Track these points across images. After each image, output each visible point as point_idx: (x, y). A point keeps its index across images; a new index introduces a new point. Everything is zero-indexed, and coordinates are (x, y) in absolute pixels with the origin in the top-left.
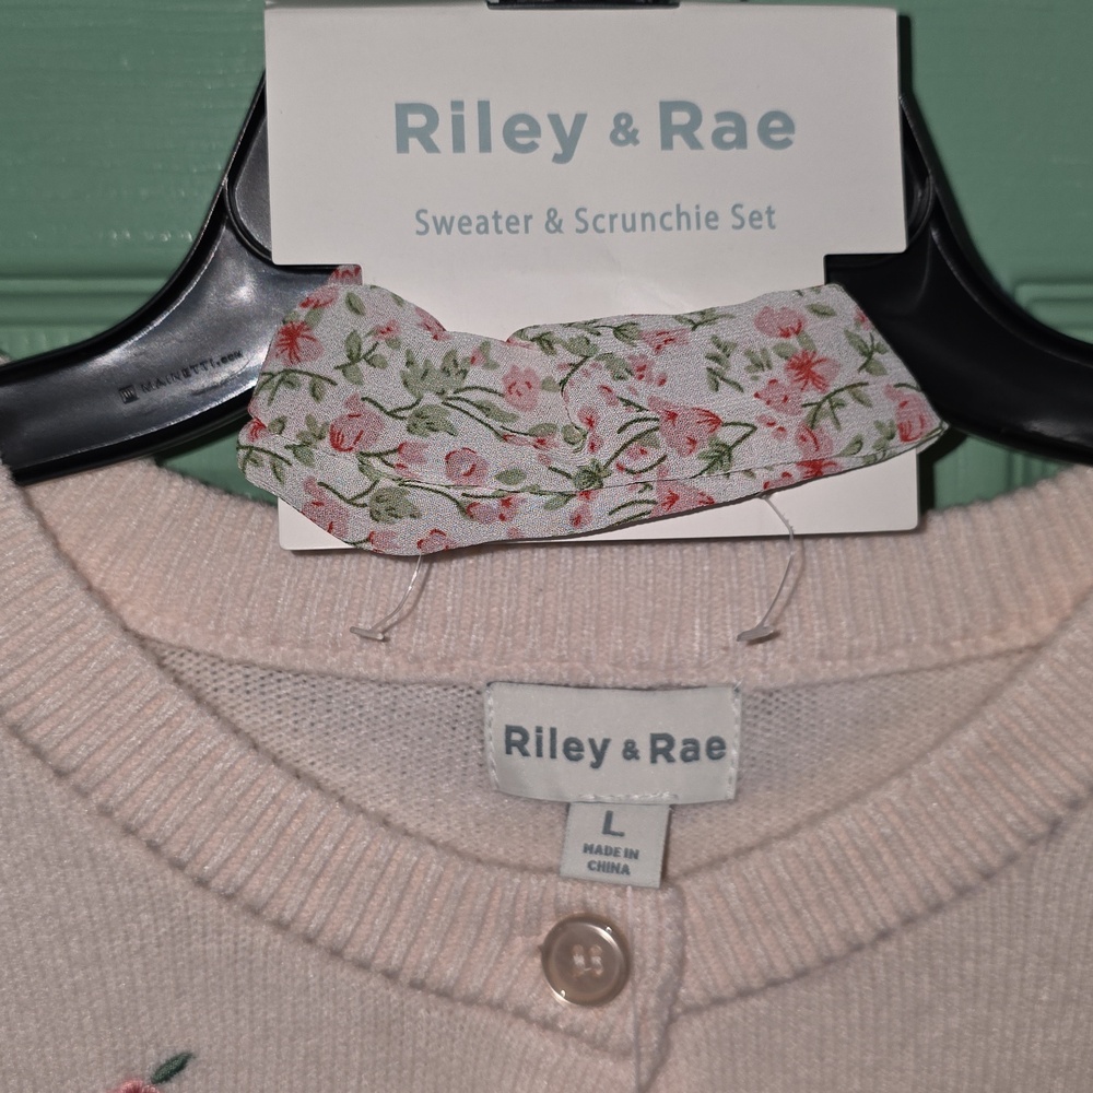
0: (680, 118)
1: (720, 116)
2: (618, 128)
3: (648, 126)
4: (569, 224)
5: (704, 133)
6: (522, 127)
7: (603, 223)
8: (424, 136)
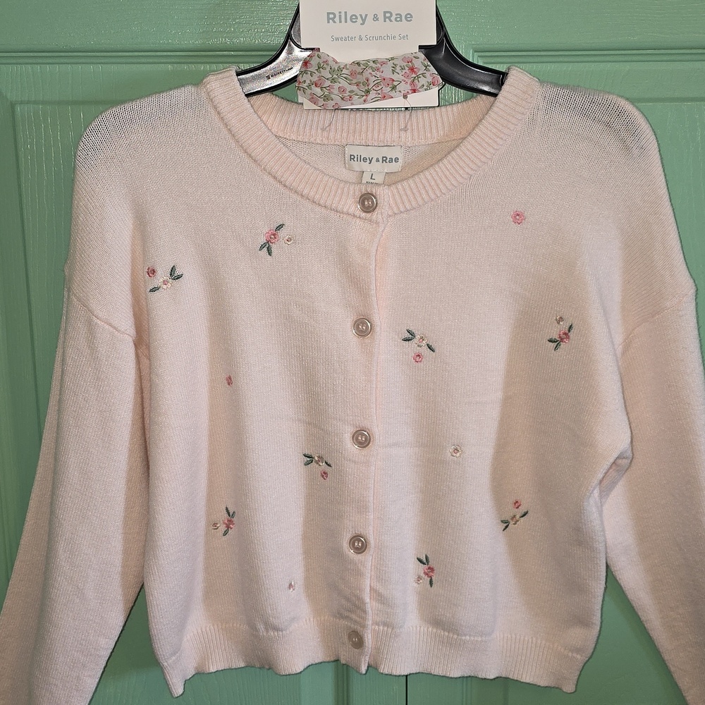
0: (388, 15)
1: (396, 15)
2: (375, 17)
3: (381, 17)
4: (364, 39)
5: (393, 18)
6: (354, 17)
7: (371, 38)
8: (333, 19)
